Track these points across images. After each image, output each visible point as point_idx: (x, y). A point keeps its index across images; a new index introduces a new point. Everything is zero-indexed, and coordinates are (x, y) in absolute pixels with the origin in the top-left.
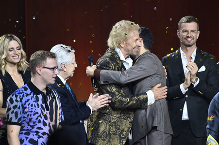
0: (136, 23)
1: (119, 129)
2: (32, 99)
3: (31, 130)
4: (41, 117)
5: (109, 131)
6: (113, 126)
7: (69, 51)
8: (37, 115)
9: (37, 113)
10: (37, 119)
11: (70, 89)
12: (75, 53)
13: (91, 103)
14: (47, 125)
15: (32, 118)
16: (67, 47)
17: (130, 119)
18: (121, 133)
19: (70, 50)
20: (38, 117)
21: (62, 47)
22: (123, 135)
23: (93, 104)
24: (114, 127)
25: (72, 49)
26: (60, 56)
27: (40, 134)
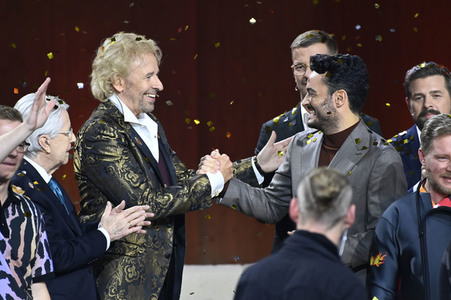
1: (144, 272)
5: (124, 278)
6: (131, 265)
12: (69, 110)
13: (108, 223)
16: (49, 97)
17: (167, 249)
18: (148, 281)
19: (58, 104)
22: (152, 286)
23: (113, 227)
24: (134, 267)
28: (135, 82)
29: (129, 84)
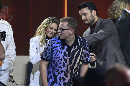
2: (59, 46)
3: (55, 67)
4: (62, 61)
8: (59, 59)
9: (59, 57)
10: (58, 61)
14: (65, 66)
15: (55, 60)
20: (59, 60)
27: (59, 71)
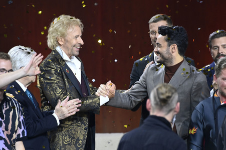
0: (76, 18)
1: (74, 138)
5: (63, 142)
6: (66, 135)
7: (29, 53)
11: (31, 97)
16: (26, 48)
17: (85, 125)
18: (76, 143)
19: (30, 51)
21: (20, 48)
22: (79, 145)
24: (68, 136)
25: (32, 51)
26: (18, 59)
28: (69, 40)
29: (66, 41)
